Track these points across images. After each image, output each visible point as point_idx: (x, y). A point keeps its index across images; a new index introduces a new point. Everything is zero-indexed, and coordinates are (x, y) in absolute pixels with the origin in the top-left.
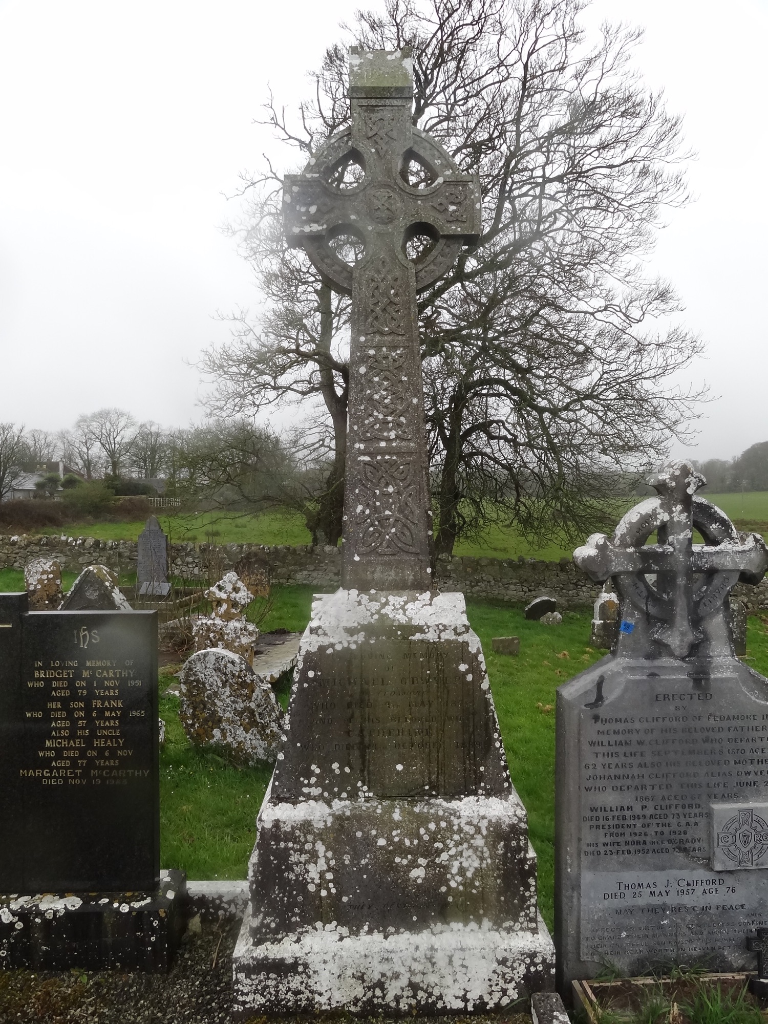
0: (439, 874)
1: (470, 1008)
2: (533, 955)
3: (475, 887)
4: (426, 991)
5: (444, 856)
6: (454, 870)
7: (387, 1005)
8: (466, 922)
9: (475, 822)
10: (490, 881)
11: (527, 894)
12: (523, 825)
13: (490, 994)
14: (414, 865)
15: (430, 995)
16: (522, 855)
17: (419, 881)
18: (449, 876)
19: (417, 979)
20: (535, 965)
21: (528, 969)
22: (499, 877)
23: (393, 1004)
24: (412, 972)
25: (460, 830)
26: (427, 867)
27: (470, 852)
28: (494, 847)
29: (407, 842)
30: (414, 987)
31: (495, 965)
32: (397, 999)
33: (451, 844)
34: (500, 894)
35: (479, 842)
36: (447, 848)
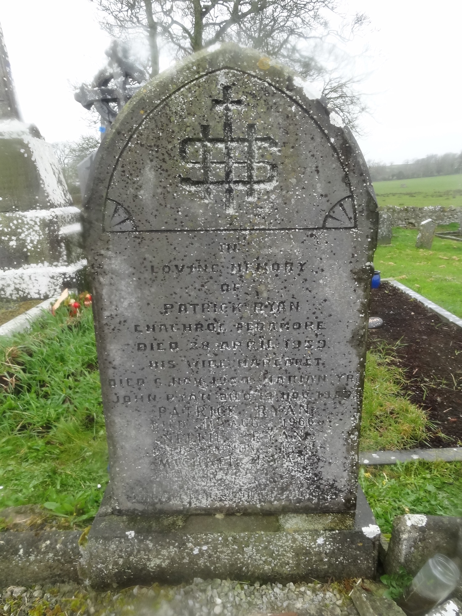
0: (22, 244)
1: (42, 297)
2: (64, 274)
3: (39, 248)
4: (22, 291)
5: (23, 236)
6: (28, 241)
7: (7, 298)
8: (37, 263)
9: (34, 219)
10: (45, 245)
11: (61, 250)
12: (55, 220)
13: (50, 291)
14: (10, 240)
15: (24, 293)
16: (57, 233)
17: (14, 247)
18: (26, 244)
19: (18, 286)
20: (66, 278)
21: (63, 280)
22: (48, 243)
23: (10, 297)
24: (15, 284)
25: (28, 224)
26: (16, 240)
27: (34, 233)
28: (43, 230)
29: (6, 230)
30: (17, 290)
31: (49, 279)
32: (11, 295)
33: (25, 230)
34: (50, 251)
35: (37, 228)
36: (23, 232)
